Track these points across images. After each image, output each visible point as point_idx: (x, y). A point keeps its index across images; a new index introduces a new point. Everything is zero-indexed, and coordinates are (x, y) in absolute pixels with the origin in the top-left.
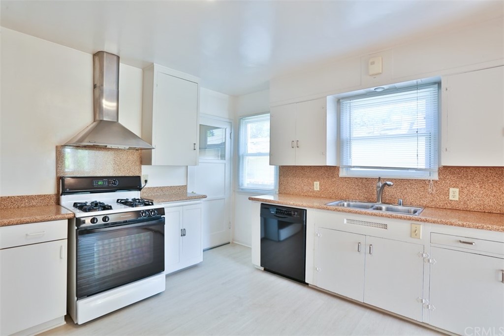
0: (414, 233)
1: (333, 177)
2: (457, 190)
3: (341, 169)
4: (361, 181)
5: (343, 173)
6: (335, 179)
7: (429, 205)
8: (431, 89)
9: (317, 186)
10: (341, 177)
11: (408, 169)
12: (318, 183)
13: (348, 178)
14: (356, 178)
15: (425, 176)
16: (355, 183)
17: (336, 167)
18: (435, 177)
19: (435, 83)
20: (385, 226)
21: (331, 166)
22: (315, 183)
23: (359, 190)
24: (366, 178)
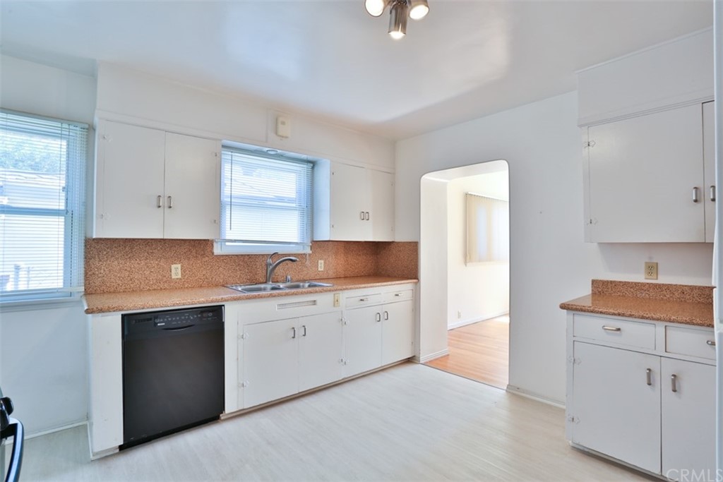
0: (336, 302)
1: (203, 255)
2: (322, 261)
3: (215, 244)
4: (242, 259)
5: (217, 250)
6: (207, 258)
7: (305, 278)
8: (305, 166)
9: (176, 271)
10: (216, 256)
11: (290, 243)
12: (179, 266)
13: (227, 256)
14: (237, 255)
15: (300, 250)
16: (235, 262)
17: (208, 240)
18: (308, 251)
19: (308, 162)
20: (314, 302)
21: (201, 240)
22: (173, 266)
23: (240, 270)
24: (248, 255)
